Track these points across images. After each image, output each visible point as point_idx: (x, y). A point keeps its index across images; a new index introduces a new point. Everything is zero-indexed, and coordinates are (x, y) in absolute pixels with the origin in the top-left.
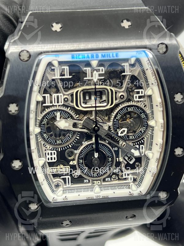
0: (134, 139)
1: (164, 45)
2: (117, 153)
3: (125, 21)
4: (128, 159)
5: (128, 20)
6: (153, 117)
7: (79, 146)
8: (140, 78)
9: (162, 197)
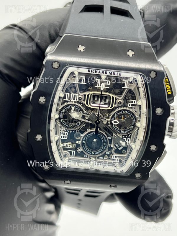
0: (124, 133)
1: (155, 72)
2: (110, 141)
3: (130, 51)
4: (118, 146)
5: (132, 50)
6: (140, 120)
7: (85, 131)
9: (137, 176)
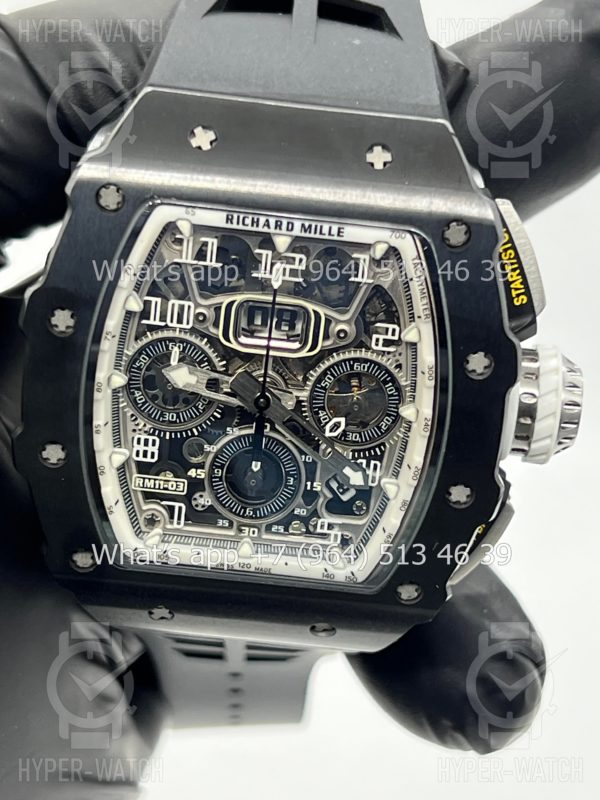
0: (358, 442)
1: (464, 226)
2: (311, 469)
3: (378, 149)
4: (338, 488)
5: (385, 147)
6: (414, 397)
7: (220, 435)
8: (395, 296)
9: (404, 596)
